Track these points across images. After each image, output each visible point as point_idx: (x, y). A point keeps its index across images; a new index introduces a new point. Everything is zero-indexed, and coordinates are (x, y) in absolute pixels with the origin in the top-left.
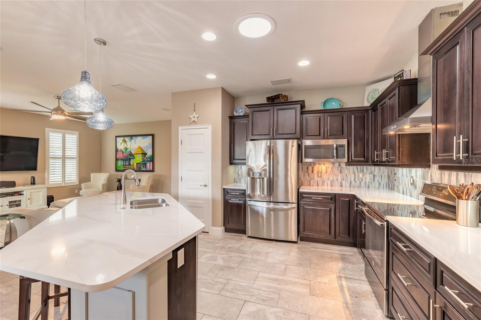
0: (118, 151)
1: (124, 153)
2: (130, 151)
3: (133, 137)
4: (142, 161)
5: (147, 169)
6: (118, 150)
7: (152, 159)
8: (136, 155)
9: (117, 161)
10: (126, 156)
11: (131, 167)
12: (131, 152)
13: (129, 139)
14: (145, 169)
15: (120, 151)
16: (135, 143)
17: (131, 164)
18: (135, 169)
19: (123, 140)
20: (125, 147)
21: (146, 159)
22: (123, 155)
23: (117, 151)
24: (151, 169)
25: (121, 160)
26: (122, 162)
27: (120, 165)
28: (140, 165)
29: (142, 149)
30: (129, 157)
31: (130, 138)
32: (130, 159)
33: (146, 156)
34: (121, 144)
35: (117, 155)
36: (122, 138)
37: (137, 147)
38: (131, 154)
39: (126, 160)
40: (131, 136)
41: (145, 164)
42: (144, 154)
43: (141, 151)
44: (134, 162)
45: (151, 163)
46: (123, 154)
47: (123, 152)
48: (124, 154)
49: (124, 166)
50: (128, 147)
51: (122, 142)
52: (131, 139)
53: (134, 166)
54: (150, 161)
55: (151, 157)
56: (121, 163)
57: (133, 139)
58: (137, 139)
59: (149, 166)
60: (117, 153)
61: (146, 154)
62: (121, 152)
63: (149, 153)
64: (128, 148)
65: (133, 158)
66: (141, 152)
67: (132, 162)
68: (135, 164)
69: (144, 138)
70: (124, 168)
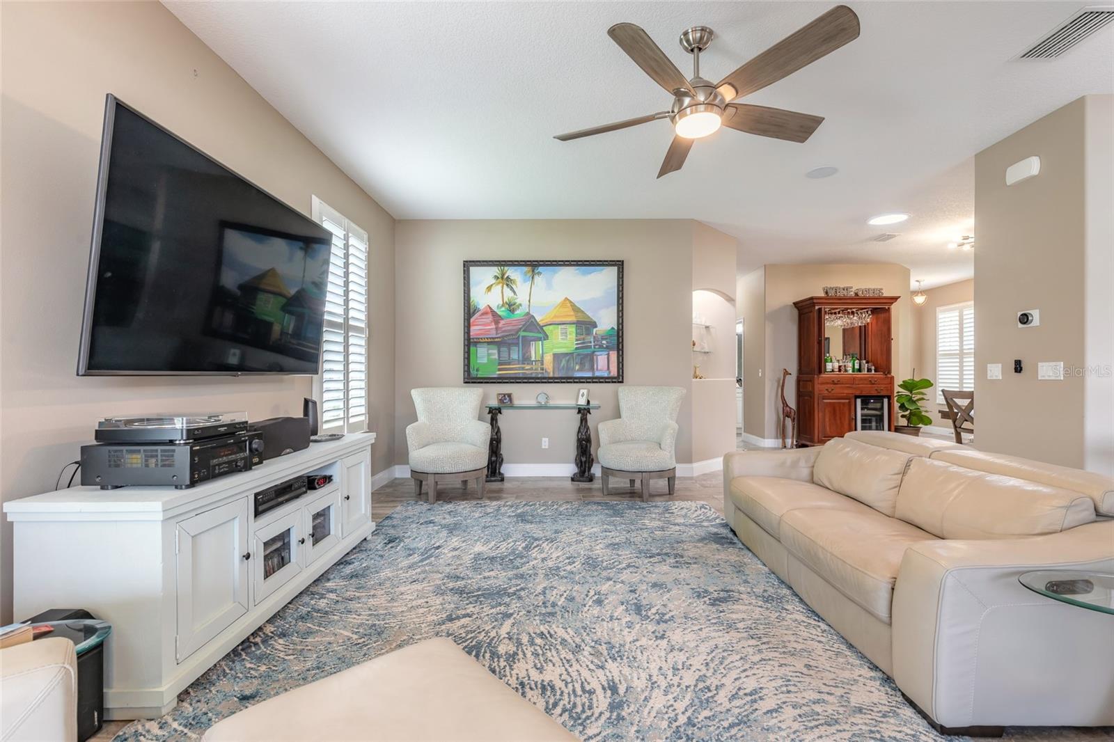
0: (474, 313)
1: (502, 322)
2: (528, 314)
3: (540, 269)
4: (577, 349)
5: (597, 374)
6: (476, 310)
7: (618, 340)
8: (551, 327)
9: (472, 349)
10: (510, 331)
11: (531, 369)
12: (533, 317)
13: (525, 274)
14: (589, 375)
15: (485, 313)
16: (549, 285)
17: (533, 359)
18: (549, 373)
19: (496, 277)
20: (506, 300)
21: (592, 340)
22: (497, 329)
23: (469, 311)
24: (614, 372)
25: (489, 343)
26: (495, 351)
27: (485, 361)
28: (568, 361)
29: (576, 309)
30: (522, 334)
31: (525, 269)
32: (526, 342)
33: (595, 330)
34: (489, 288)
35: (472, 328)
36: (495, 271)
37: (560, 299)
38: (530, 324)
39: (509, 345)
40: (534, 265)
41: (587, 358)
42: (585, 325)
43: (572, 313)
44: (545, 353)
45: (614, 355)
46: (497, 323)
47: (496, 318)
48: (500, 325)
49: (500, 364)
50: (518, 302)
51: (494, 281)
52: (531, 273)
53: (542, 364)
54: (607, 347)
55: (611, 336)
56: (489, 355)
57: (539, 273)
58: (557, 275)
59: (604, 363)
60: (472, 320)
61: (594, 325)
62: (490, 316)
63: (606, 321)
64: (520, 305)
65: (540, 339)
66: (573, 319)
67: (535, 350)
68: (548, 359)
69: (584, 274)
70: (500, 370)
